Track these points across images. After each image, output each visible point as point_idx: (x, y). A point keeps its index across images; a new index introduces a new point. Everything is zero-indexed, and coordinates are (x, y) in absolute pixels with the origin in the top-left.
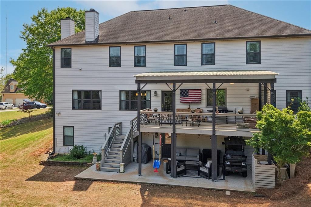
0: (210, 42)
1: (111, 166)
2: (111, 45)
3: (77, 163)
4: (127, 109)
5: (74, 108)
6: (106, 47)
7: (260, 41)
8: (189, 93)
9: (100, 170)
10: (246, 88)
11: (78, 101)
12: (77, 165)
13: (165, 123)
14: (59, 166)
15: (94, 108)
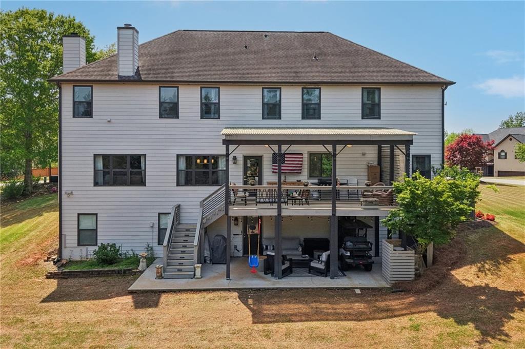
0: (312, 87)
1: (180, 270)
2: (163, 84)
3: (114, 270)
4: (188, 183)
5: (96, 184)
6: (154, 86)
7: (380, 88)
8: (286, 159)
9: (163, 278)
10: (361, 152)
11: (104, 172)
12: (116, 273)
13: (265, 202)
14: (82, 277)
15: (133, 183)
